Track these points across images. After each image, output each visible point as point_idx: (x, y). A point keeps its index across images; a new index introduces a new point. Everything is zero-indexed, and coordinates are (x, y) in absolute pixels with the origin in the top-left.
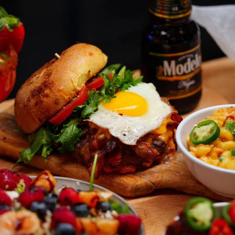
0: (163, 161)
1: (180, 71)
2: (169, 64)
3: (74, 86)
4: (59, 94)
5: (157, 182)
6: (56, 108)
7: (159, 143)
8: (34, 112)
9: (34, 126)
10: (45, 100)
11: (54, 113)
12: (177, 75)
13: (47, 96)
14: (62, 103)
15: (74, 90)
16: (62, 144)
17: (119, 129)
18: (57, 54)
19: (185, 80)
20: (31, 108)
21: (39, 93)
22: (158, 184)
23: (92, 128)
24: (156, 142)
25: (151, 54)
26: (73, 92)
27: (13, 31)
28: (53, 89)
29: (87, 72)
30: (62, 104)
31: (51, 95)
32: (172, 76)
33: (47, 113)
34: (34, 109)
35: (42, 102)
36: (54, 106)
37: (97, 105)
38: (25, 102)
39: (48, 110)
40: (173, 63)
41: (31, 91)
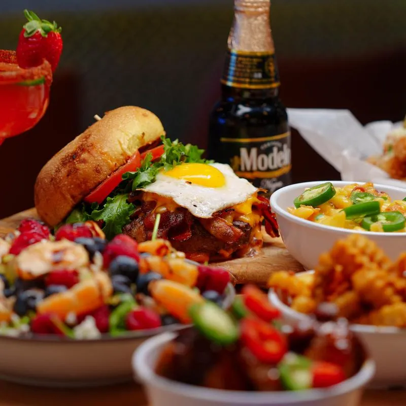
0: (247, 255)
1: (263, 165)
2: (249, 153)
3: (122, 149)
4: (101, 157)
5: (240, 274)
6: (97, 179)
7: (241, 225)
8: (65, 185)
9: (65, 207)
10: (82, 166)
11: (94, 185)
12: (258, 170)
13: (84, 161)
14: (106, 171)
15: (122, 155)
16: (104, 222)
17: (187, 198)
18: (97, 117)
19: (270, 179)
20: (61, 180)
21: (74, 159)
22: (242, 276)
23: (148, 202)
24: (237, 223)
25: (223, 140)
26: (122, 157)
27: (48, 37)
28: (93, 152)
29: (140, 134)
30: (105, 173)
31: (91, 160)
32: (251, 171)
33: (83, 186)
34: (65, 181)
35: (77, 170)
36: (95, 175)
37: (154, 176)
38: (52, 175)
39: (85, 181)
40: (254, 151)
41: (61, 159)
